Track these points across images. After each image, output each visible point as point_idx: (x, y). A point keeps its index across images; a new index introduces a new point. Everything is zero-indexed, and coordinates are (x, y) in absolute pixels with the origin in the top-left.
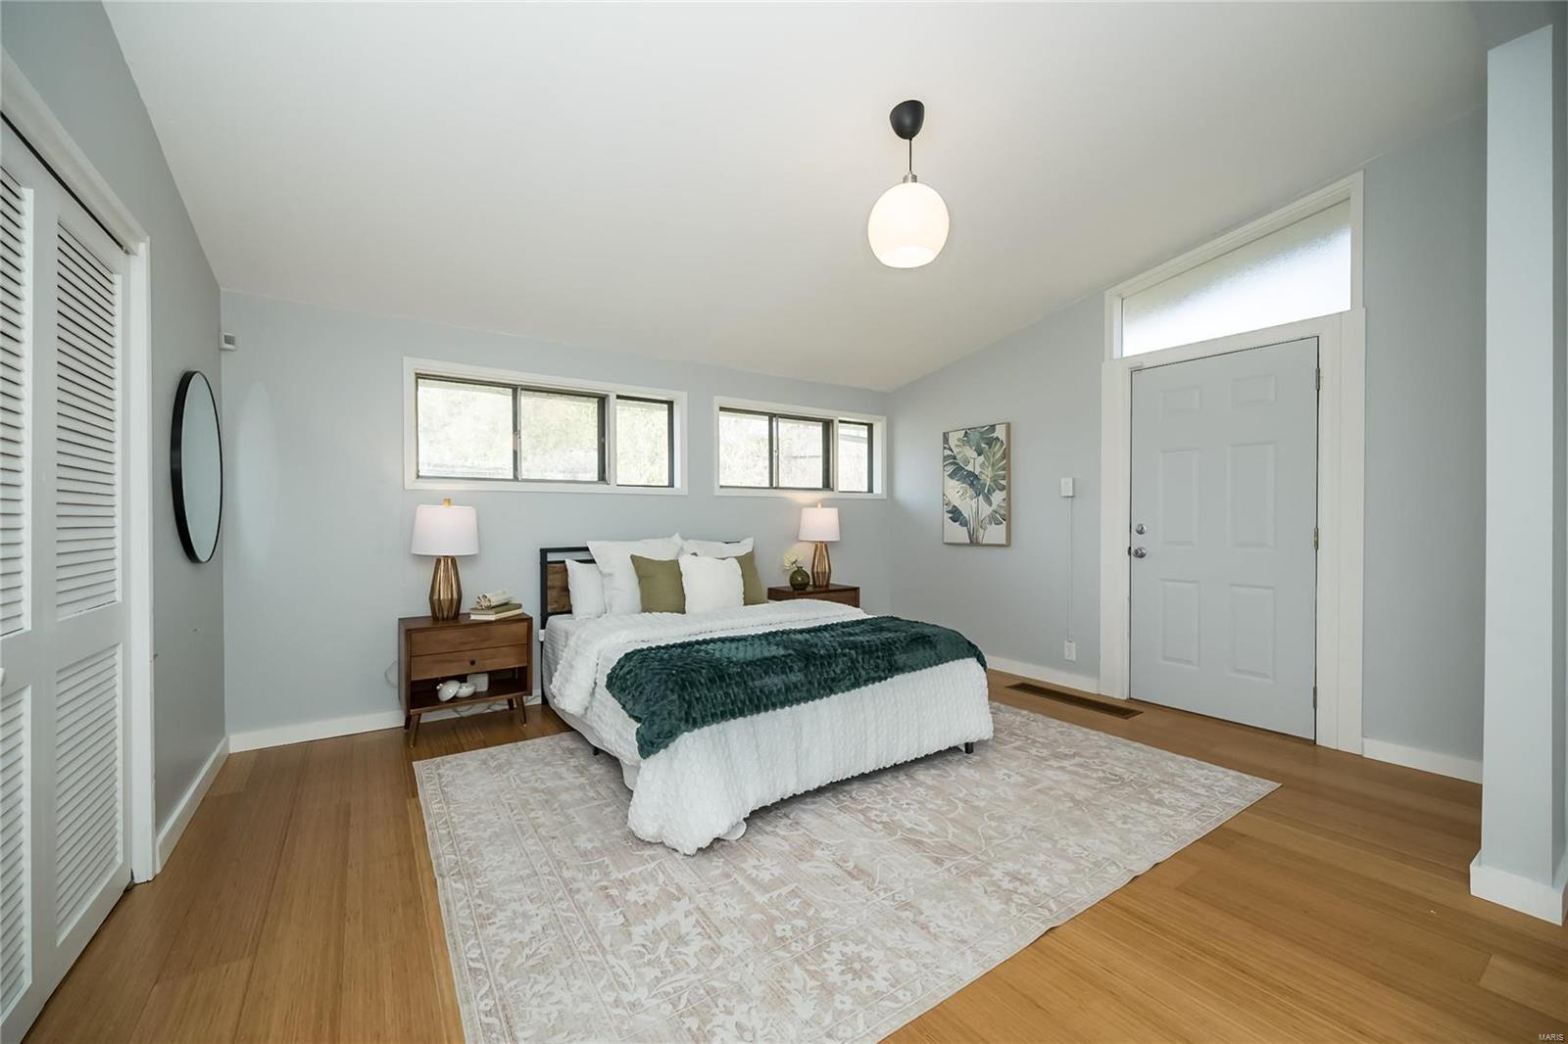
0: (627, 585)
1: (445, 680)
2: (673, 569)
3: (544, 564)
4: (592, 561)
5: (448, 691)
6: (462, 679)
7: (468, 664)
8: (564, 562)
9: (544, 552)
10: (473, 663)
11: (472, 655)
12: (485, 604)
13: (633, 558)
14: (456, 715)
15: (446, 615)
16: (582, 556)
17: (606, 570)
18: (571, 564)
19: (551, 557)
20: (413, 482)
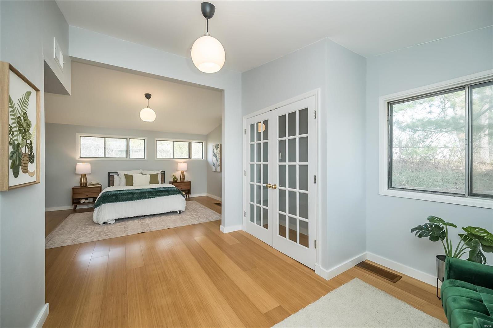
0: (124, 180)
1: (82, 199)
2: (131, 177)
3: (109, 176)
4: (118, 175)
5: (82, 201)
6: (86, 199)
7: (86, 196)
8: (113, 175)
9: (109, 173)
10: (87, 195)
11: (87, 194)
12: (91, 184)
13: (124, 174)
14: (88, 207)
15: (84, 186)
16: (117, 174)
17: (121, 177)
18: (115, 176)
19: (111, 174)
20: (79, 158)
